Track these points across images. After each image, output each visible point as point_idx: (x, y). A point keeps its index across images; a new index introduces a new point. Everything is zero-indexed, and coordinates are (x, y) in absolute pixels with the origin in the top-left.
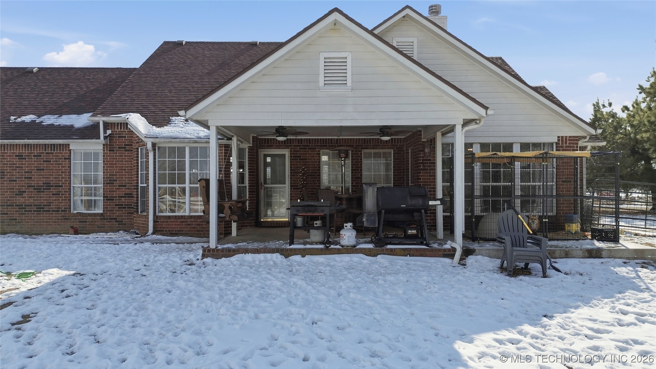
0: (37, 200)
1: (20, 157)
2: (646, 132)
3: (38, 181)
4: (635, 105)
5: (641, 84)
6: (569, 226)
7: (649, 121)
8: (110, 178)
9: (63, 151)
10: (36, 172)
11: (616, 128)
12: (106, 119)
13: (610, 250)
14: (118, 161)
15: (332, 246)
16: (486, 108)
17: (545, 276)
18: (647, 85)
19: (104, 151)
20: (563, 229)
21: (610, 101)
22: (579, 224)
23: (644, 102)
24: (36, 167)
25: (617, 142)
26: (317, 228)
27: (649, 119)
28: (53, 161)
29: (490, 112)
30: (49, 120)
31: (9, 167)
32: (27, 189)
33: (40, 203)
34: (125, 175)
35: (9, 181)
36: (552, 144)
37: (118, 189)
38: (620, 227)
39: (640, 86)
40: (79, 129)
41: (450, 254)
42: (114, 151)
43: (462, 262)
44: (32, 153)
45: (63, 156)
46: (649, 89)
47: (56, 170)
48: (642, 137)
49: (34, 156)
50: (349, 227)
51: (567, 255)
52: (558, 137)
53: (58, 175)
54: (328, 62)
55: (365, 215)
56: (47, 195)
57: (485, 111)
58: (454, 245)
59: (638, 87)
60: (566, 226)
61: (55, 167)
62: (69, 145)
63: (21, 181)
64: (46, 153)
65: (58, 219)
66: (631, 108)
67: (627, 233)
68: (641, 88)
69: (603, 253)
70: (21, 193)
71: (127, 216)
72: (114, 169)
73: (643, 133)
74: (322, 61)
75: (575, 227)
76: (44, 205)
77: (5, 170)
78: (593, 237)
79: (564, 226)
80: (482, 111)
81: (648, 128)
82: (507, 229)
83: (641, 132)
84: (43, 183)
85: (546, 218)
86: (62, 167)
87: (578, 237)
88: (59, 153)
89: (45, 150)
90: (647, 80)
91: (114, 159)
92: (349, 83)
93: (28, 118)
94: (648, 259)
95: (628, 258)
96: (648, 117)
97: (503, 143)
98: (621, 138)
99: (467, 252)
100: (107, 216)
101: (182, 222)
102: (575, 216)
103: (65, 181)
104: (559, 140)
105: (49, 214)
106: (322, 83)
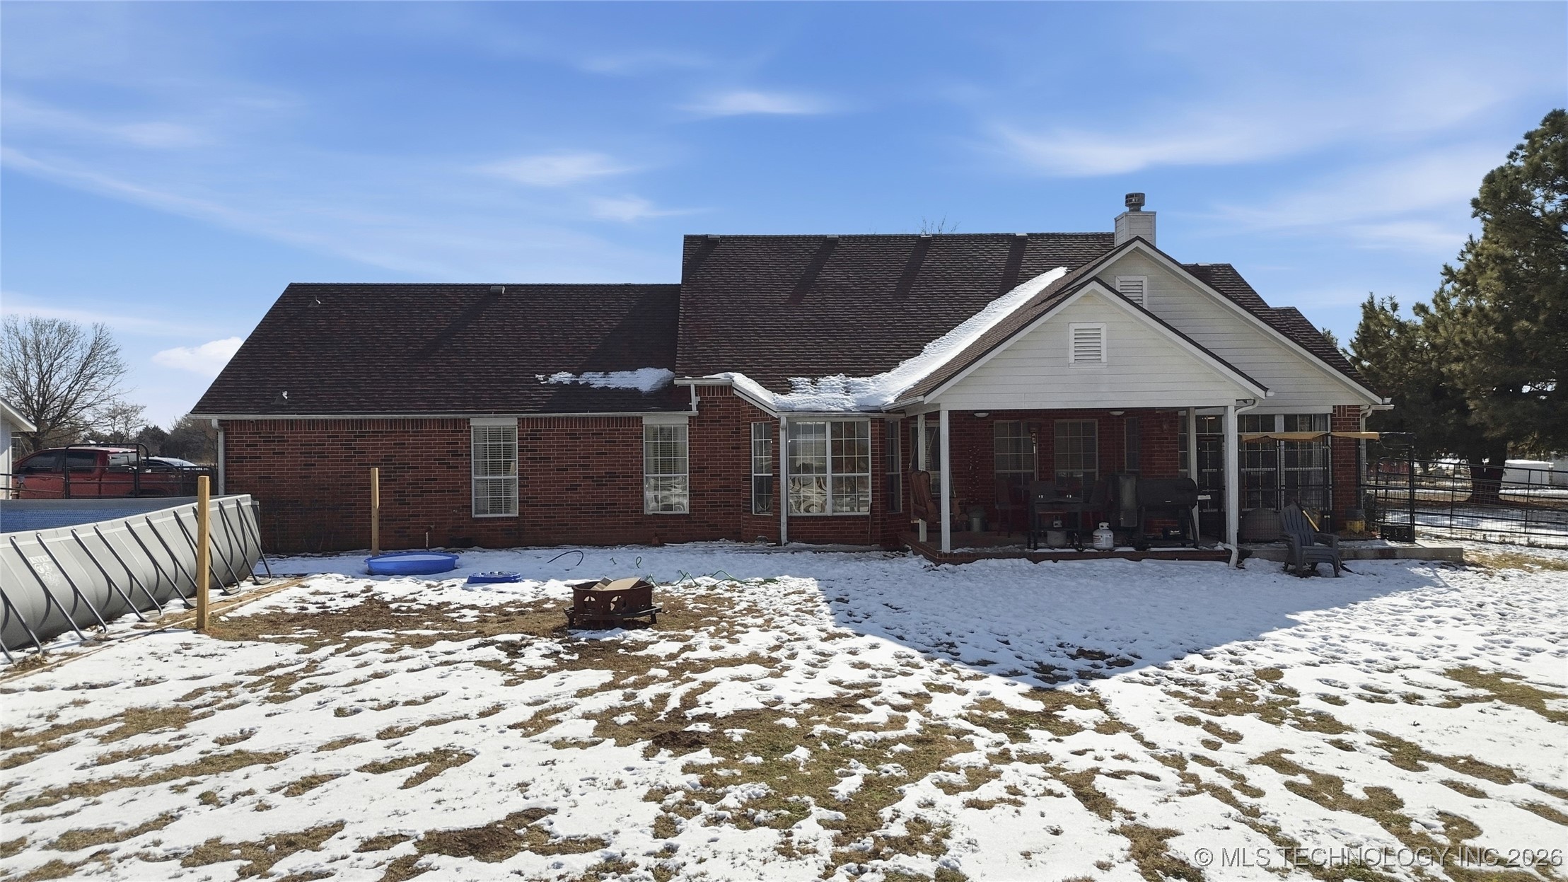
0: (597, 497)
1: (572, 435)
2: (1458, 360)
3: (599, 469)
4: (1438, 300)
5: (1449, 265)
6: (1351, 524)
7: (1462, 340)
8: (699, 464)
9: (633, 426)
10: (595, 458)
11: (1404, 352)
12: (698, 382)
13: (1404, 550)
14: (710, 440)
15: (1086, 550)
16: (1265, 389)
17: (1337, 576)
18: (1458, 266)
19: (690, 426)
20: (1344, 528)
21: (1396, 301)
22: (1364, 521)
23: (1455, 296)
24: (595, 450)
25: (1406, 376)
26: (1057, 530)
27: (1463, 336)
28: (619, 442)
29: (1270, 394)
30: (597, 380)
31: (557, 450)
32: (582, 481)
33: (602, 500)
34: (720, 460)
35: (557, 470)
36: (1326, 415)
37: (710, 479)
38: (1416, 527)
39: (1446, 267)
40: (649, 394)
41: (1225, 556)
42: (704, 425)
43: (1240, 565)
44: (589, 430)
45: (633, 434)
46: (1464, 274)
47: (623, 453)
48: (1450, 370)
49: (593, 434)
50: (1105, 527)
51: (1356, 556)
52: (1334, 407)
53: (626, 461)
54: (1080, 334)
55: (1122, 513)
56: (612, 489)
57: (1263, 392)
58: (1227, 546)
59: (1442, 270)
60: (1348, 524)
61: (623, 449)
62: (641, 418)
63: (574, 470)
64: (610, 430)
65: (627, 524)
66: (1433, 310)
67: (1425, 534)
68: (1448, 271)
69: (1398, 553)
70: (573, 488)
71: (723, 518)
72: (704, 452)
73: (1453, 362)
74: (1072, 332)
75: (1359, 525)
76: (606, 504)
77: (551, 454)
78: (1383, 537)
79: (1345, 524)
80: (1260, 393)
81: (1460, 353)
82: (1290, 526)
83: (1448, 361)
84: (606, 473)
85: (1327, 515)
86: (632, 449)
87: (1366, 535)
88: (627, 430)
89: (608, 426)
90: (1460, 257)
91: (704, 437)
92: (1104, 359)
93: (564, 377)
94: (1448, 559)
95: (1425, 559)
96: (1462, 332)
97: (1262, 415)
98: (1412, 368)
99: (1243, 555)
100: (695, 518)
101: (825, 524)
102: (1359, 511)
103: (636, 469)
104: (1334, 411)
105: (614, 516)
106: (1072, 359)
